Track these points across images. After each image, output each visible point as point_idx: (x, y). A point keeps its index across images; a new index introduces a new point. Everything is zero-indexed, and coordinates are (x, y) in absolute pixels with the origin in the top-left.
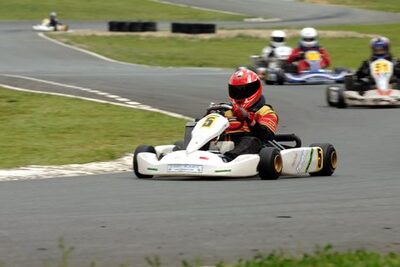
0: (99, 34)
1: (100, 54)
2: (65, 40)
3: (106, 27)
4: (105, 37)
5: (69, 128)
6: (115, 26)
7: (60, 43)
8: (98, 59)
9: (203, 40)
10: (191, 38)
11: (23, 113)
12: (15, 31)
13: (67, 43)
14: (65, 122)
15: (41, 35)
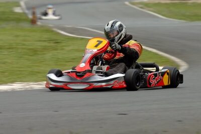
1: (159, 14)
2: (141, 6)
5: (74, 59)
13: (141, 8)
15: (127, 3)
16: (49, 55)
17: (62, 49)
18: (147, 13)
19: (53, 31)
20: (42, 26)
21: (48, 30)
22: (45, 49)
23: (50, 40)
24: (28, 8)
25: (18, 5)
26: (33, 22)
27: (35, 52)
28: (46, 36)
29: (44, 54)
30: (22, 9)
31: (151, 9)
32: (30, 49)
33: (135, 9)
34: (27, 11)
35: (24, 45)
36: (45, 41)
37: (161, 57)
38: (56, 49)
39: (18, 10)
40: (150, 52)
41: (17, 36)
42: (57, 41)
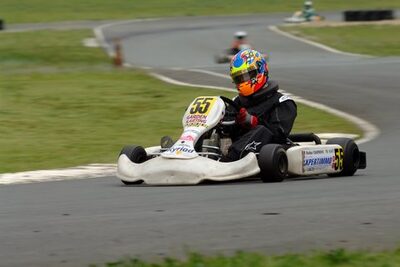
0: (334, 24)
2: (297, 32)
3: (340, 17)
4: (339, 28)
6: (351, 16)
7: (290, 36)
8: (324, 51)
12: (247, 25)
13: (297, 35)
15: (273, 28)
16: (144, 118)
17: (168, 107)
18: (307, 44)
19: (149, 78)
20: (132, 70)
21: (143, 76)
22: (139, 107)
23: (146, 93)
24: (108, 40)
25: (91, 35)
26: (117, 62)
27: (121, 112)
28: (139, 85)
29: (135, 116)
30: (98, 42)
32: (112, 108)
34: (106, 45)
35: (103, 101)
36: (137, 94)
37: (333, 117)
38: (156, 108)
39: (90, 43)
40: (314, 109)
41: (91, 87)
42: (158, 94)
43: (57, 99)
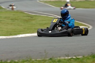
1: (52, 5)
7: (43, 3)
9: (77, 2)
10: (74, 1)
11: (34, 20)
14: (44, 22)
16: (33, 22)
17: (36, 20)
19: (25, 13)
21: (22, 12)
23: (28, 16)
31: (48, 3)
32: (24, 20)
33: (42, 3)
35: (20, 18)
41: (14, 15)
43: (9, 18)
